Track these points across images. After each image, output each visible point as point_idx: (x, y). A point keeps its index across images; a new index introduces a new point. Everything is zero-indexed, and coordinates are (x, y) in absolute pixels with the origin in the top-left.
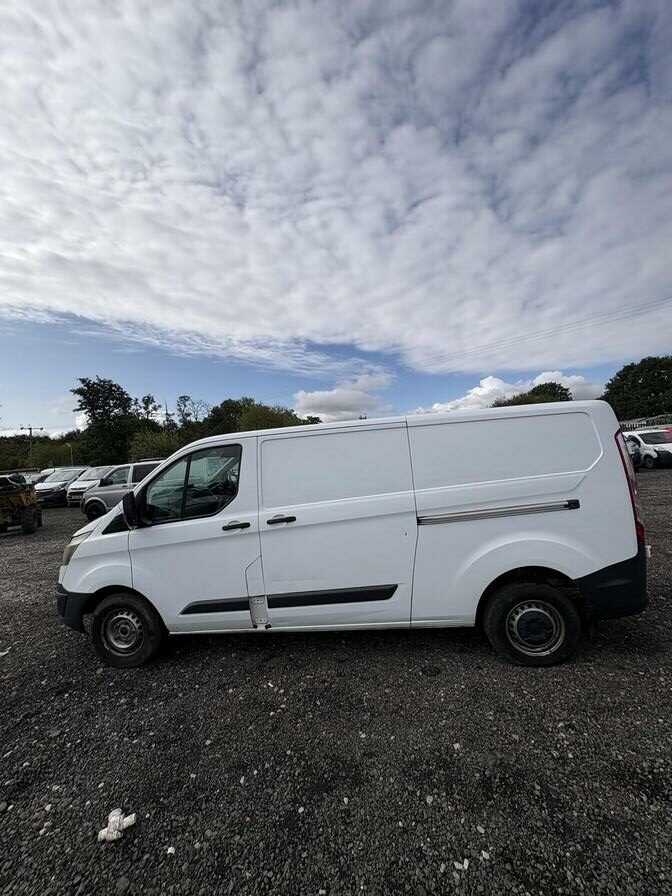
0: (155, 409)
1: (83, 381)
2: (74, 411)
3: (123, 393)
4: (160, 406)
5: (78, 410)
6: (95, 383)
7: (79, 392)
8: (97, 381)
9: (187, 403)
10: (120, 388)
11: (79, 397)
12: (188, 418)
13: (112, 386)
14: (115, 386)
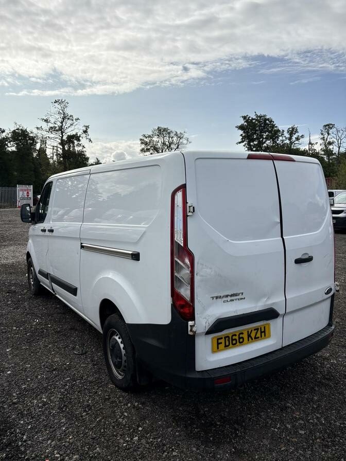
0: (297, 139)
1: (244, 118)
2: (237, 144)
3: (273, 126)
4: (302, 136)
5: (240, 143)
6: (253, 119)
7: (241, 127)
8: (254, 117)
9: (330, 131)
10: (271, 121)
11: (241, 132)
12: (331, 147)
13: (266, 120)
14: (268, 120)
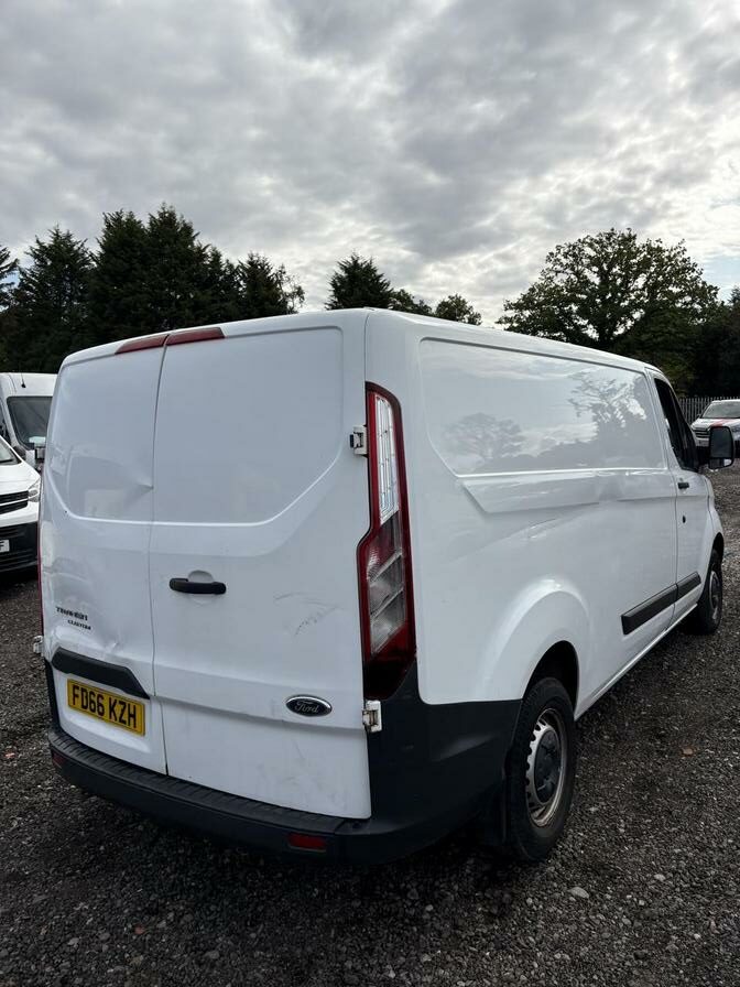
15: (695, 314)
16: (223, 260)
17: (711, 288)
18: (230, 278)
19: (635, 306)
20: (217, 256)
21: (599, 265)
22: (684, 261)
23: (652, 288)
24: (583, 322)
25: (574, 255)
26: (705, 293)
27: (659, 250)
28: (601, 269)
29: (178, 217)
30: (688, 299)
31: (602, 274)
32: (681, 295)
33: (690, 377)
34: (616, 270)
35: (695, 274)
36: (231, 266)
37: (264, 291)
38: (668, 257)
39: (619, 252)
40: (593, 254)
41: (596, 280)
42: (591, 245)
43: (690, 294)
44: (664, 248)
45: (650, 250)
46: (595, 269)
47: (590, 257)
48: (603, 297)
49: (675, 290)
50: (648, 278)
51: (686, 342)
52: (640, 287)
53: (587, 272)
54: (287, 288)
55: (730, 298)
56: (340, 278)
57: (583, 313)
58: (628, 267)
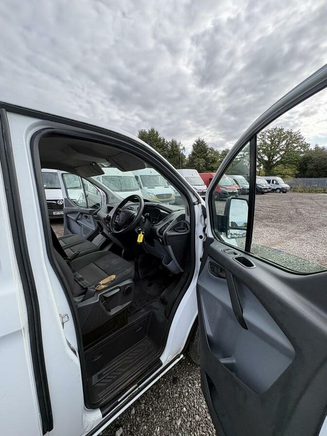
15: (302, 153)
16: (165, 141)
17: (307, 144)
18: (167, 145)
19: (281, 150)
20: (164, 140)
21: (271, 138)
22: (299, 136)
23: (287, 145)
24: (263, 155)
25: (263, 136)
26: (305, 146)
27: (292, 133)
28: (271, 139)
29: (155, 130)
30: (299, 148)
31: (272, 141)
32: (297, 147)
33: (297, 172)
34: (276, 140)
35: (302, 140)
36: (167, 142)
37: (174, 148)
38: (294, 135)
39: (278, 134)
40: (269, 135)
41: (270, 143)
42: (269, 132)
43: (300, 146)
44: (293, 132)
45: (288, 133)
46: (270, 139)
47: (268, 136)
48: (271, 148)
49: (295, 145)
50: (287, 142)
51: (297, 161)
52: (284, 144)
53: (266, 140)
54: (181, 148)
55: (314, 147)
56: (195, 144)
57: (264, 152)
58: (280, 138)
